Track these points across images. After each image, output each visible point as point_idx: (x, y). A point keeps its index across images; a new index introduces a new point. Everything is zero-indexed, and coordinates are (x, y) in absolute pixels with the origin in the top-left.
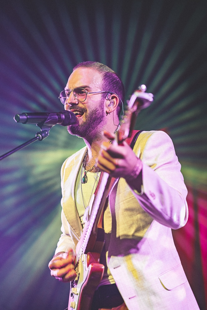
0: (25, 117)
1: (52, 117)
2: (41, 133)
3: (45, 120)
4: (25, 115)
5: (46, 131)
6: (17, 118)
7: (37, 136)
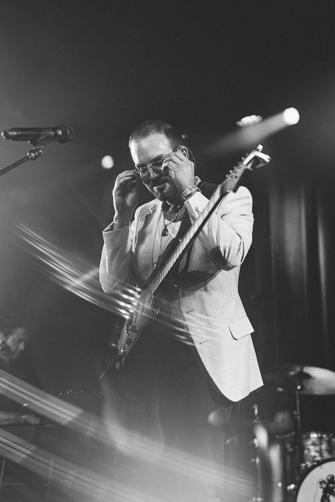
0: (15, 133)
1: (47, 133)
2: (33, 151)
3: (38, 138)
4: (15, 131)
5: (40, 149)
6: (6, 134)
7: (29, 155)
